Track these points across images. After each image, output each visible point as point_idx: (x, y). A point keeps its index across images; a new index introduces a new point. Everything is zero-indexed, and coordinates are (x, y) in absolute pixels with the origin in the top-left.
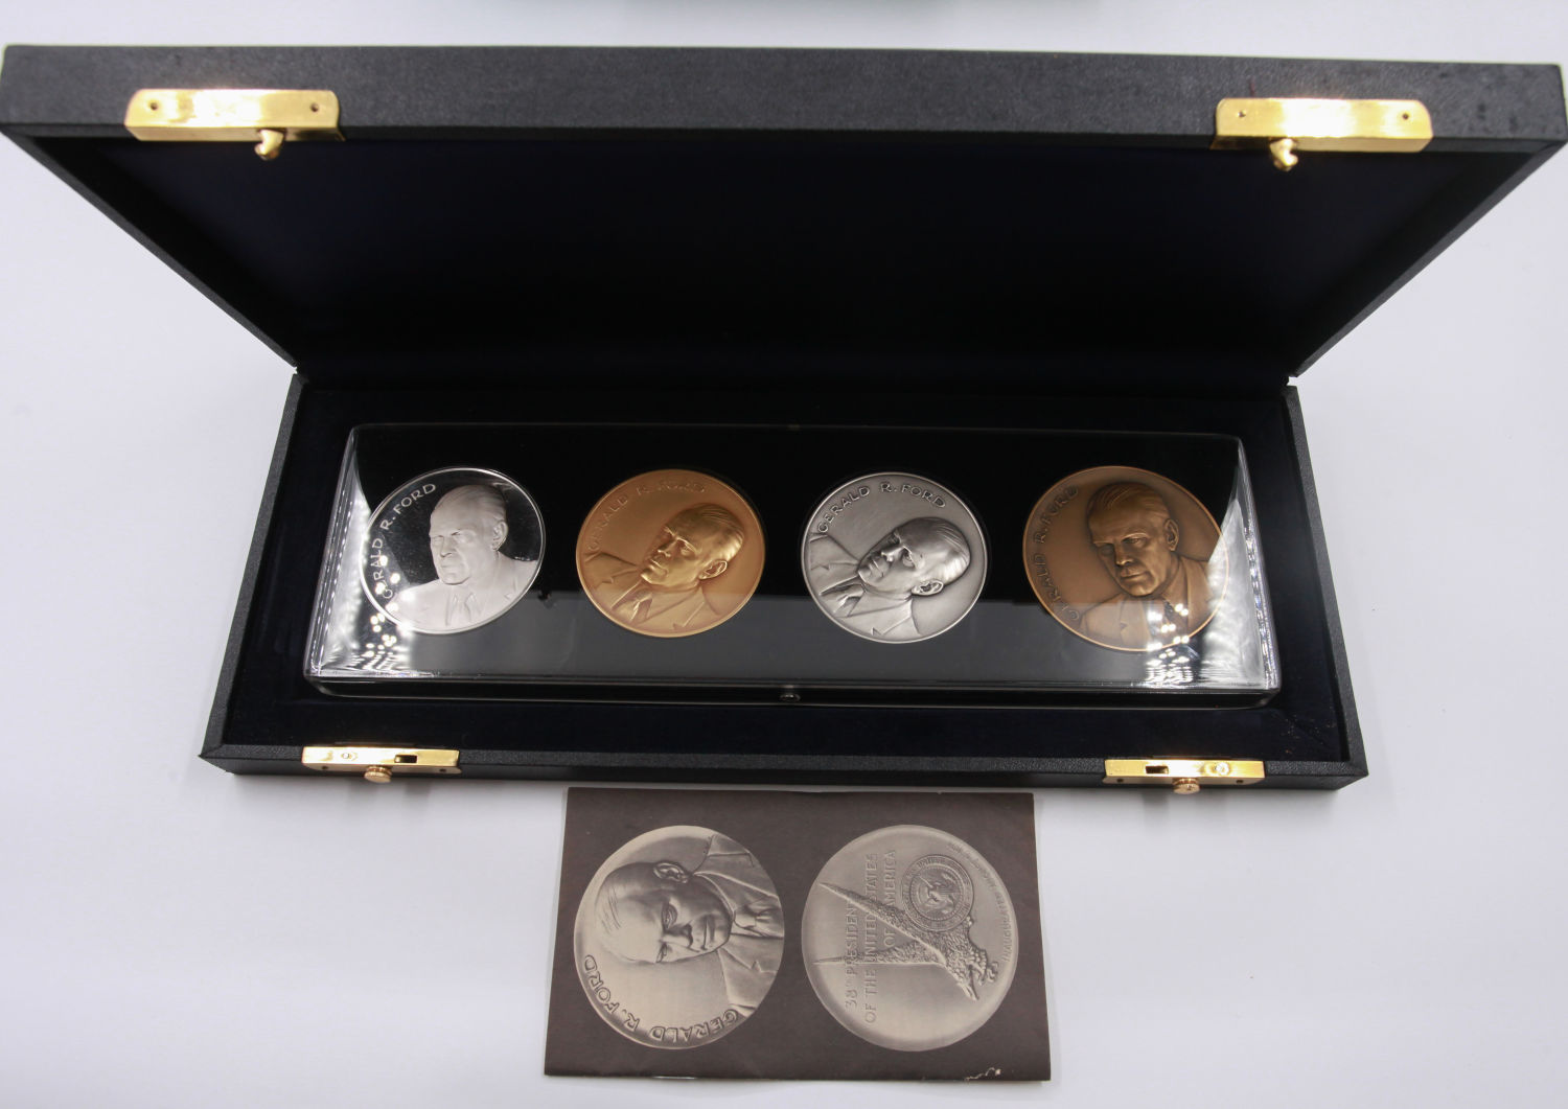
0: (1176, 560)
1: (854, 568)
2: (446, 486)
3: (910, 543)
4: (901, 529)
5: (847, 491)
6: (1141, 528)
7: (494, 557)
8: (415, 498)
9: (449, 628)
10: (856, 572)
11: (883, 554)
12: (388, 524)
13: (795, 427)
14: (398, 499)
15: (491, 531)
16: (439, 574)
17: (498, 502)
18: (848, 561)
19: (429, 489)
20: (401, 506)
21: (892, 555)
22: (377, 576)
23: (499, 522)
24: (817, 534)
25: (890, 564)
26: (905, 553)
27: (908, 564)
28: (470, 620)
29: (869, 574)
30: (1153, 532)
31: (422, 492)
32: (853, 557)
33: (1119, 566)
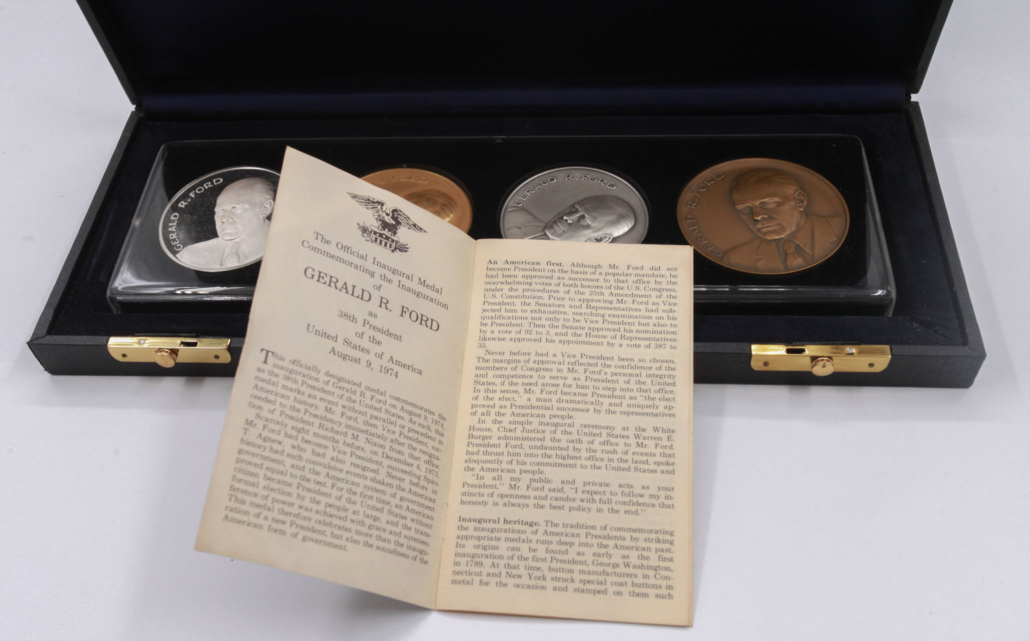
0: (805, 217)
1: (542, 228)
2: (230, 179)
3: (587, 210)
4: (581, 203)
5: (538, 179)
6: (775, 195)
7: (262, 221)
8: (207, 187)
9: (223, 267)
10: (544, 230)
11: (565, 218)
12: (184, 204)
13: (499, 138)
14: (194, 188)
15: (262, 205)
16: (219, 235)
17: (269, 187)
18: (537, 224)
19: (217, 181)
20: (196, 193)
21: (570, 220)
22: (172, 236)
23: (267, 200)
24: (513, 207)
25: (570, 224)
26: (583, 217)
27: (585, 224)
28: (239, 262)
29: (552, 231)
30: (786, 199)
31: (212, 183)
32: (541, 221)
33: (755, 220)
